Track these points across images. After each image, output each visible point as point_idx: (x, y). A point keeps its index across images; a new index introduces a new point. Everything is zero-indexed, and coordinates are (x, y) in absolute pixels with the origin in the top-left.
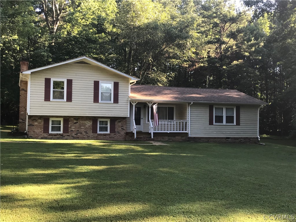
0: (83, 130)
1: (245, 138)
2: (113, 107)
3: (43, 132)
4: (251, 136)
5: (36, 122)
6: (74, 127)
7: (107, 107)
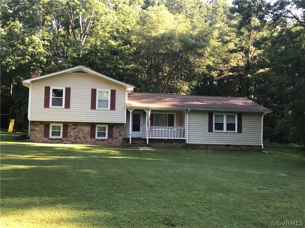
0: (81, 135)
1: (246, 146)
2: (110, 114)
3: (43, 137)
4: (254, 144)
5: (37, 127)
6: (73, 132)
7: (104, 114)
